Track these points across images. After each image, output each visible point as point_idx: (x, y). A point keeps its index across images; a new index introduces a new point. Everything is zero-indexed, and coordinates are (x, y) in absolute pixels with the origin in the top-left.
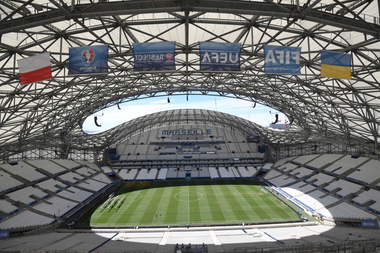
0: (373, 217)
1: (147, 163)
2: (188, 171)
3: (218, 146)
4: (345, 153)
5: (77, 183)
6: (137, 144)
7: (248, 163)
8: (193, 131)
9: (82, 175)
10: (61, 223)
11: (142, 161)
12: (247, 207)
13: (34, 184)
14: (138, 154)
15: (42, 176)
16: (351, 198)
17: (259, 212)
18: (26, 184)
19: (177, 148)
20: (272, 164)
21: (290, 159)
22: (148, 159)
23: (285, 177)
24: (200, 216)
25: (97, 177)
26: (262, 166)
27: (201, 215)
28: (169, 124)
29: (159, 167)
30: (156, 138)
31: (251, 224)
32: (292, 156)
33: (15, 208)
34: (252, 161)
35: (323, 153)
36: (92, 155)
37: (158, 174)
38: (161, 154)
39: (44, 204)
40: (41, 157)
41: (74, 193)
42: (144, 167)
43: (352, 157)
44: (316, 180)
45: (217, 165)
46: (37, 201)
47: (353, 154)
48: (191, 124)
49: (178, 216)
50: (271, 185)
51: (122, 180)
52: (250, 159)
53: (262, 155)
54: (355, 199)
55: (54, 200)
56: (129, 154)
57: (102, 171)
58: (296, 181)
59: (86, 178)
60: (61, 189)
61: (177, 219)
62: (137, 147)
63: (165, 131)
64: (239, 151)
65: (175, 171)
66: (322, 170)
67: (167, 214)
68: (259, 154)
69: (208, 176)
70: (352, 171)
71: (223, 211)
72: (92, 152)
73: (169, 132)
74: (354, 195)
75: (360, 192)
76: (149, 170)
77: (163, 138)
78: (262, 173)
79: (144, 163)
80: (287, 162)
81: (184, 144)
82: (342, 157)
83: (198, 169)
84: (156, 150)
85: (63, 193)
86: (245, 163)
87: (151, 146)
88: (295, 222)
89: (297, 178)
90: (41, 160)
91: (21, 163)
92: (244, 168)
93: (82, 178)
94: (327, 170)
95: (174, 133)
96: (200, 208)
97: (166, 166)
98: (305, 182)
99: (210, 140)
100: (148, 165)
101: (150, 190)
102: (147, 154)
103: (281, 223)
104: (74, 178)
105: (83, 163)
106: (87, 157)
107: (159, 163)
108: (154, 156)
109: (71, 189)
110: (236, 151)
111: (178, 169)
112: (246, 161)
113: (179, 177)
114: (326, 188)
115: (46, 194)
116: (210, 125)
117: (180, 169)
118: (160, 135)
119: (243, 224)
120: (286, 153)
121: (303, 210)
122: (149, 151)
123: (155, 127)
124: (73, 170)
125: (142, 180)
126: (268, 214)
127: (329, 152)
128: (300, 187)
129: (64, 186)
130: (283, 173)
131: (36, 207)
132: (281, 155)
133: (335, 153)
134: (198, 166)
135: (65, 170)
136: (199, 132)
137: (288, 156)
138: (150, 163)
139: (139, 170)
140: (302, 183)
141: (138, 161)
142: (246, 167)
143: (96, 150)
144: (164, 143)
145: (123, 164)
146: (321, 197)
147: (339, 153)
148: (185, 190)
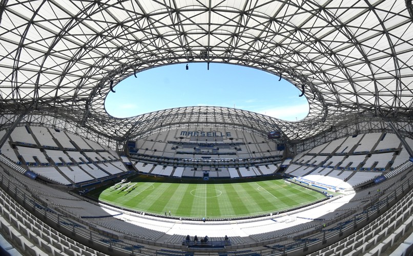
0: (380, 174)
1: (163, 160)
2: (206, 171)
3: (238, 147)
4: (347, 135)
5: (97, 162)
6: (155, 141)
7: (268, 162)
8: (212, 133)
9: (103, 158)
10: (75, 189)
11: (158, 158)
12: (272, 199)
13: (65, 151)
14: (155, 150)
15: (72, 147)
16: (361, 167)
17: (286, 201)
18: (60, 148)
19: (195, 149)
20: (291, 160)
21: (306, 152)
22: (164, 156)
23: (304, 167)
24: (219, 211)
25: (115, 164)
26: (282, 163)
27: (221, 210)
28: (188, 126)
29: (175, 165)
30: (175, 137)
31: (280, 213)
32: (307, 150)
33: (47, 162)
34: (272, 159)
35: (331, 141)
36: (115, 144)
37: (173, 172)
38: (178, 153)
39: (67, 168)
40: (76, 134)
41: (93, 169)
42: (160, 163)
43: (353, 137)
44: (331, 163)
45: (237, 166)
46: (63, 164)
47: (353, 134)
48: (210, 127)
49: (192, 210)
50: (293, 177)
51: (138, 171)
52: (270, 157)
53: (281, 153)
54: (364, 167)
55: (76, 168)
56: (147, 149)
57: (121, 160)
58: (314, 168)
59: (105, 161)
60: (84, 162)
61: (191, 213)
62: (155, 143)
63: (184, 132)
64: (260, 151)
65: (192, 170)
66: (334, 154)
67: (180, 207)
68: (278, 152)
69: (228, 176)
70: (355, 147)
71: (246, 205)
72: (115, 141)
73: (188, 133)
74: (362, 164)
75: (366, 160)
76: (165, 167)
77: (181, 138)
78: (282, 169)
79: (160, 160)
80: (304, 155)
81: (202, 145)
82: (346, 139)
83: (217, 170)
84: (173, 148)
85: (84, 166)
86: (265, 162)
87: (168, 144)
88: (323, 201)
89: (315, 166)
90: (75, 135)
91: (62, 132)
92: (265, 166)
93: (102, 160)
94: (337, 152)
95: (193, 135)
96: (219, 203)
97: (183, 165)
98: (322, 167)
99: (230, 141)
100: (164, 162)
101: (163, 184)
102: (164, 151)
103: (310, 205)
104: (96, 158)
105: (107, 149)
106: (111, 144)
107: (176, 161)
108: (171, 154)
109: (91, 165)
110: (256, 151)
111: (196, 169)
112: (266, 160)
113: (196, 176)
114: (341, 166)
115: (71, 162)
116: (230, 128)
117: (198, 169)
118: (179, 135)
119: (271, 214)
120: (302, 148)
121: (326, 189)
122: (166, 149)
123: (174, 128)
124: (97, 152)
125: (157, 175)
126: (296, 201)
127: (336, 139)
128: (319, 172)
129: (87, 161)
130: (301, 164)
131: (61, 168)
132: (298, 150)
133: (340, 138)
134: (217, 167)
135: (90, 148)
136: (218, 134)
137: (304, 150)
138: (166, 160)
139: (155, 165)
140: (320, 169)
141: (155, 157)
142: (266, 166)
143: (119, 140)
144: (181, 143)
145: (140, 157)
146: (338, 175)
147: (343, 137)
148: (202, 188)
